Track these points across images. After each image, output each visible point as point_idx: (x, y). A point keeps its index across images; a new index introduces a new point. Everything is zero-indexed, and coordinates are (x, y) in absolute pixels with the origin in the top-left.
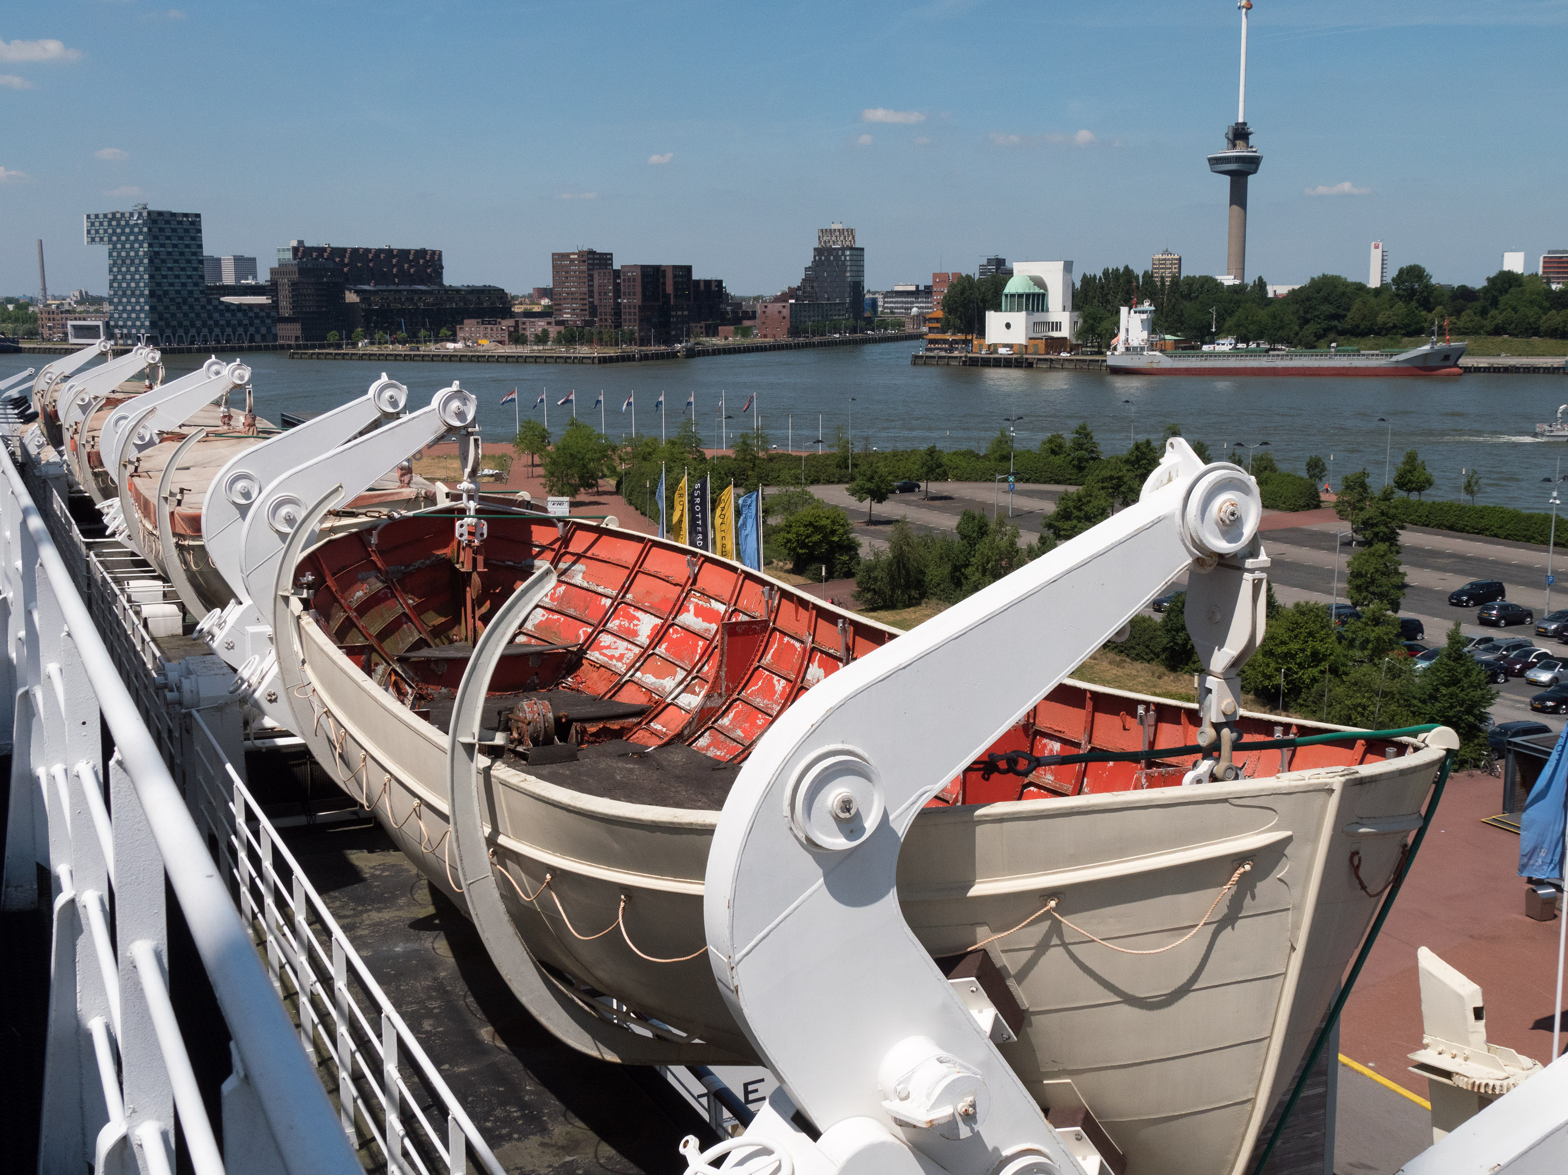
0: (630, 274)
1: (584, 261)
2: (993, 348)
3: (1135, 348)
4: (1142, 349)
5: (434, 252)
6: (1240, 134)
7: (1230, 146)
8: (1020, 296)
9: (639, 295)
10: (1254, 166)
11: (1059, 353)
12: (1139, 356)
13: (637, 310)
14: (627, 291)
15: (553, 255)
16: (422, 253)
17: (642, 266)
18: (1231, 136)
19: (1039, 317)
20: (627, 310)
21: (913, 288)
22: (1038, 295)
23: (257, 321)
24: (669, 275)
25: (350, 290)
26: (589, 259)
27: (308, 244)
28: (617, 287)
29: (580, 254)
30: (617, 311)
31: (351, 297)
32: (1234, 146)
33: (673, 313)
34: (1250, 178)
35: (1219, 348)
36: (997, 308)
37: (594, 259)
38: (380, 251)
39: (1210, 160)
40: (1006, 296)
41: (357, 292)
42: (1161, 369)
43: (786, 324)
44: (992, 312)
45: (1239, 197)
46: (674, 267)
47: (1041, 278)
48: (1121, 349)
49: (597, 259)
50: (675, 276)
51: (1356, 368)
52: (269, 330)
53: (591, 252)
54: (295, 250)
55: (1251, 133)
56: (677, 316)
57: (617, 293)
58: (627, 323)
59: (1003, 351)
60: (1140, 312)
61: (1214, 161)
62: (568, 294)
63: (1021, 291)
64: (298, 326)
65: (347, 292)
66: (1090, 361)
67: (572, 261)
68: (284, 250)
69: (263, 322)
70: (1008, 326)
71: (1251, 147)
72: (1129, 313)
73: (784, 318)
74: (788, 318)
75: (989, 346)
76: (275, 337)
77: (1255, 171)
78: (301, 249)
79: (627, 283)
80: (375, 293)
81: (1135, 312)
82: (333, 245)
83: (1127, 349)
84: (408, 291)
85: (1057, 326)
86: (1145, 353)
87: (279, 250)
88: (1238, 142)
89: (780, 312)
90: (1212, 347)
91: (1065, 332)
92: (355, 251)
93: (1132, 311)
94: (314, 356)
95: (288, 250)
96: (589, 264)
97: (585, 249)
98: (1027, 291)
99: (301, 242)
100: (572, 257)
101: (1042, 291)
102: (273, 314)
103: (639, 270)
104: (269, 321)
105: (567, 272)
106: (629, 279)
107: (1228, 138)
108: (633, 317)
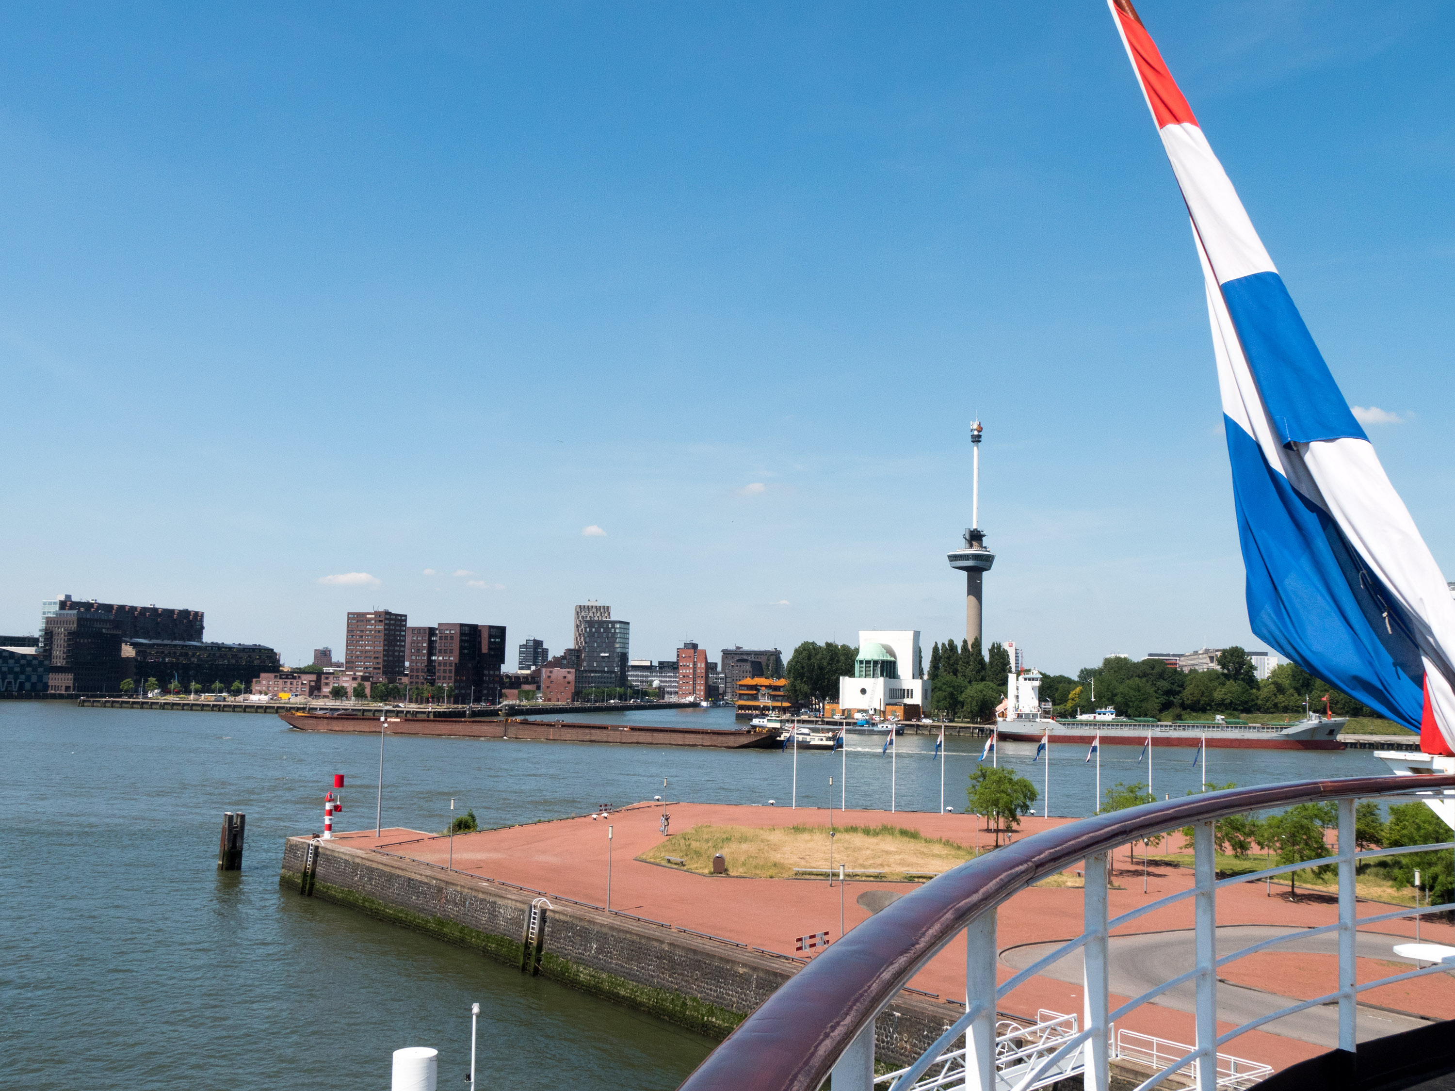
0: (447, 632)
1: (381, 621)
2: (847, 713)
3: (1027, 715)
4: (1035, 716)
5: (196, 613)
6: (975, 537)
7: (968, 545)
8: (876, 663)
9: (457, 652)
10: (988, 564)
11: (919, 720)
12: (1031, 723)
13: (453, 668)
14: (443, 648)
15: (349, 614)
16: (185, 613)
17: (462, 625)
18: (968, 537)
19: (893, 683)
20: (442, 668)
21: (648, 664)
22: (891, 662)
23: (29, 669)
24: (485, 635)
25: (126, 643)
26: (386, 619)
27: (75, 599)
28: (431, 643)
29: (376, 613)
30: (431, 667)
31: (128, 651)
32: (971, 546)
33: (486, 672)
34: (984, 574)
35: (1099, 718)
36: (850, 673)
37: (390, 619)
38: (144, 609)
39: (949, 557)
40: (861, 662)
41: (134, 645)
42: (1055, 736)
43: (571, 689)
44: (847, 678)
45: (975, 589)
46: (491, 627)
47: (890, 647)
48: (1011, 715)
49: (393, 620)
50: (490, 636)
51: (1248, 740)
52: (40, 678)
53: (387, 613)
54: (63, 605)
55: (984, 536)
56: (489, 675)
57: (431, 651)
58: (442, 681)
59: (858, 716)
60: (1029, 679)
61: (953, 558)
62: (361, 651)
63: (876, 658)
64: (71, 676)
65: (123, 645)
66: (961, 728)
67: (369, 620)
68: (50, 604)
69: (35, 670)
70: (863, 691)
71: (985, 547)
72: (1017, 680)
73: (569, 683)
74: (573, 683)
75: (843, 711)
76: (46, 687)
77: (988, 568)
78: (68, 603)
79: (444, 641)
80: (151, 646)
81: (1025, 679)
82: (100, 601)
83: (1019, 716)
84: (183, 646)
85: (910, 693)
86: (1038, 720)
87: (45, 604)
88: (974, 543)
89: (565, 677)
90: (1092, 716)
91: (917, 699)
92: (122, 608)
93: (1021, 678)
94: (108, 705)
95: (55, 603)
96: (386, 624)
97: (381, 609)
98: (881, 658)
99: (68, 597)
100: (368, 616)
101: (892, 659)
102: (46, 662)
103: (458, 628)
104: (41, 670)
105: (362, 631)
106: (446, 637)
107: (966, 539)
108: (447, 674)
